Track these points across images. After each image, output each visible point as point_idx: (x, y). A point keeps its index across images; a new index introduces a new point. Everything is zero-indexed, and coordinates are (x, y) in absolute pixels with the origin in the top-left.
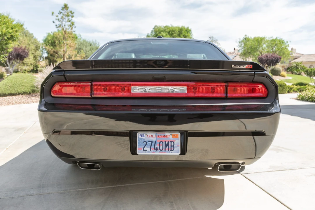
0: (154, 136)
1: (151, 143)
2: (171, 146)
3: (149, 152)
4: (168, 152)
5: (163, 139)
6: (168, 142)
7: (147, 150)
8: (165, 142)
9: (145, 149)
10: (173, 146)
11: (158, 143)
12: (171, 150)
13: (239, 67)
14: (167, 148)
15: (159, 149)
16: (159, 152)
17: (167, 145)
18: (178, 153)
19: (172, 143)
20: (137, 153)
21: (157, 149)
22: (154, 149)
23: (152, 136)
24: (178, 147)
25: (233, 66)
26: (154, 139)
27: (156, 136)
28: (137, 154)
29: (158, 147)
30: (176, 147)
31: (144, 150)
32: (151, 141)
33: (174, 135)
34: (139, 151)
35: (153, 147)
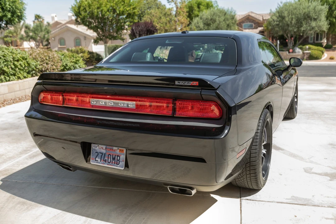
0: (104, 148)
1: (101, 154)
2: (117, 160)
3: (99, 163)
4: (114, 165)
5: (111, 153)
6: (115, 156)
7: (98, 161)
8: (113, 155)
9: (97, 159)
10: (119, 160)
11: (107, 155)
12: (117, 164)
13: (183, 84)
14: (114, 161)
15: (107, 161)
16: (108, 164)
17: (114, 159)
18: (122, 168)
19: (118, 157)
20: (91, 162)
21: (106, 161)
22: (104, 161)
23: (103, 149)
24: (123, 162)
25: (177, 83)
26: (104, 151)
27: (106, 148)
28: (91, 164)
29: (107, 159)
30: (121, 162)
31: (95, 160)
32: (101, 152)
33: (120, 150)
34: (92, 161)
35: (102, 158)
